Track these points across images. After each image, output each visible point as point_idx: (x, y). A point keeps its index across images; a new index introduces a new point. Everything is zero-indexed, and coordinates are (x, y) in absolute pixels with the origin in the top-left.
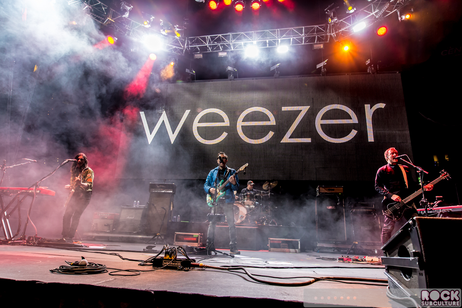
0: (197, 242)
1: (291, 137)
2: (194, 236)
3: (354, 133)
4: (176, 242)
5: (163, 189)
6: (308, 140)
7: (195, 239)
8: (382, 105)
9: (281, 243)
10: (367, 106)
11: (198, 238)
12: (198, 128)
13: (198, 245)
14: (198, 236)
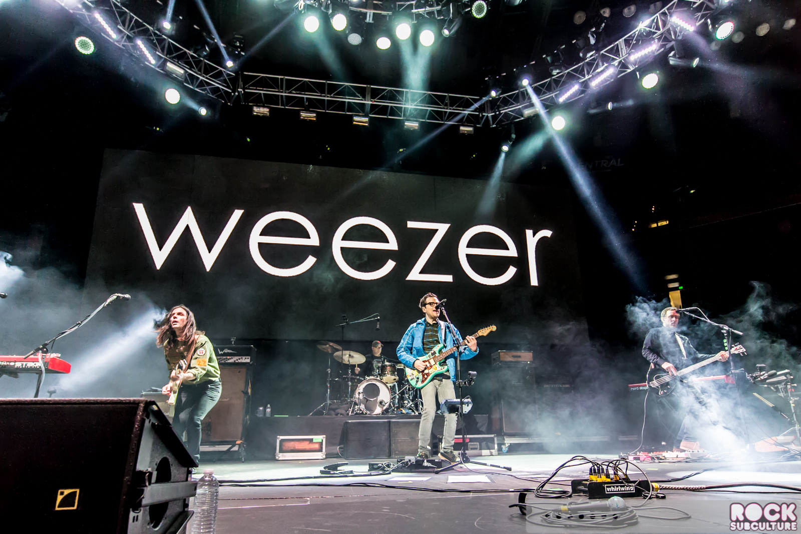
0: (320, 450)
1: (423, 272)
2: (314, 441)
3: (512, 271)
4: (281, 454)
5: (231, 357)
6: (449, 278)
7: (317, 446)
8: (547, 233)
9: (469, 442)
10: (529, 233)
11: (321, 444)
12: (261, 245)
13: (322, 456)
14: (322, 440)
